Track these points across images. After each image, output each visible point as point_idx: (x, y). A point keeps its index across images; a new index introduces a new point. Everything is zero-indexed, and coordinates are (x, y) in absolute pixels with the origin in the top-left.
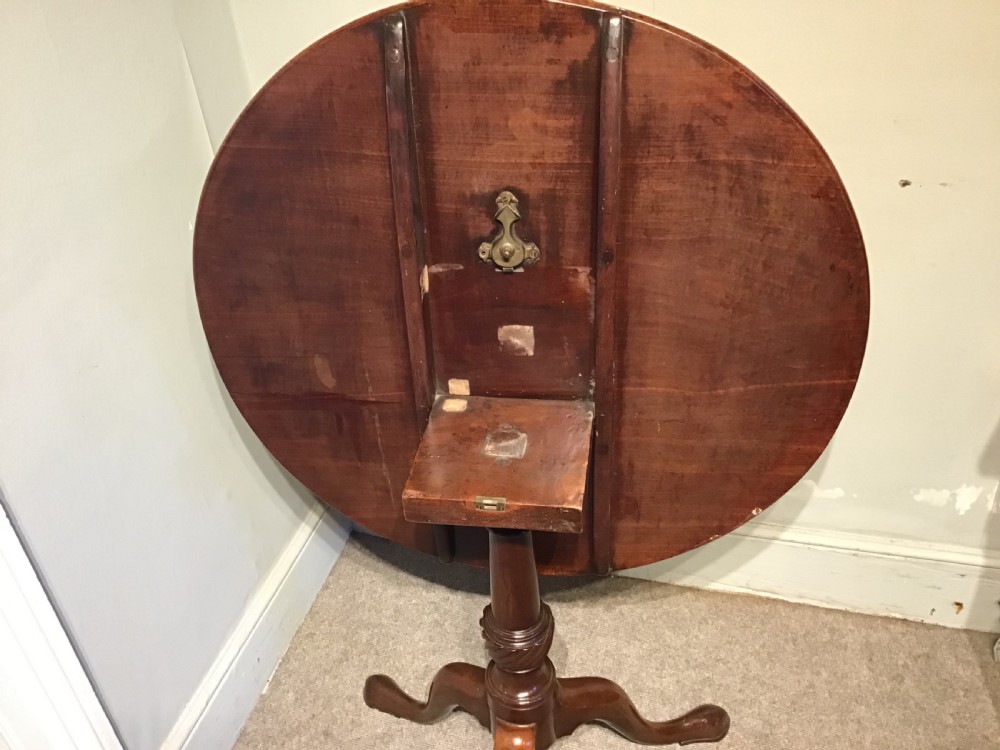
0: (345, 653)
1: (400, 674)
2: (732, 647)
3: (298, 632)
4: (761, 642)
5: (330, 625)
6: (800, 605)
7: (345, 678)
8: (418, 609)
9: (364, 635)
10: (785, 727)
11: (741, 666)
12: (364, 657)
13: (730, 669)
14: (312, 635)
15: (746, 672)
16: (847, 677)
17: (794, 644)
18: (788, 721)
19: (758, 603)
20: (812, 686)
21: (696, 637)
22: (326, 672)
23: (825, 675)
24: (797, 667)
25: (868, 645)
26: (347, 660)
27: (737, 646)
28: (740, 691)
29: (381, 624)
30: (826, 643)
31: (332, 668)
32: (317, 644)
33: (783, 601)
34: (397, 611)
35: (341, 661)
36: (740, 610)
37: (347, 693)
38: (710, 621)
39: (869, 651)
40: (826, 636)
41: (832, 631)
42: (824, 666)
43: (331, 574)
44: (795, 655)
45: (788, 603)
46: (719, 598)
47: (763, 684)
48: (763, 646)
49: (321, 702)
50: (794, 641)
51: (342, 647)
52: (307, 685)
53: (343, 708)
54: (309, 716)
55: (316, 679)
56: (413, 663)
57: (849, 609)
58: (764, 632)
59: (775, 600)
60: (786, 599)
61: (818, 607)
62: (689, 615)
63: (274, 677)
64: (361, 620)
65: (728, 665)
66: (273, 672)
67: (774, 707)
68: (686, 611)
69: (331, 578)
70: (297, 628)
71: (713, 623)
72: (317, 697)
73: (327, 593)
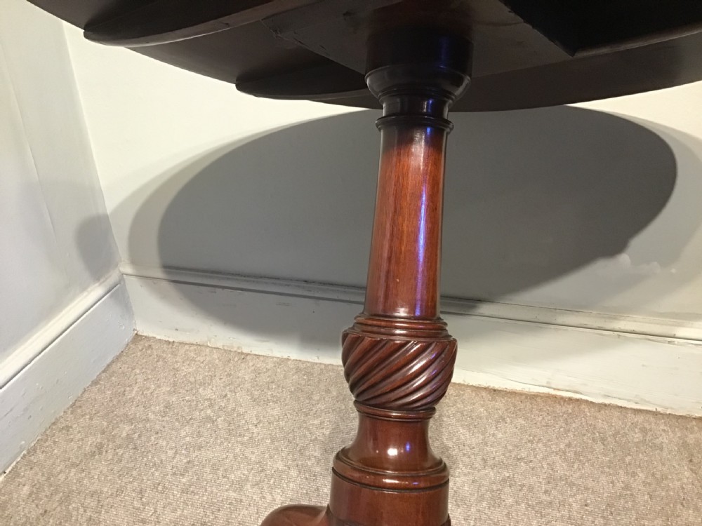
0: (100, 448)
1: (156, 470)
2: (534, 445)
3: (54, 424)
4: (567, 441)
5: (91, 419)
6: (605, 405)
7: (93, 472)
8: (190, 405)
9: (126, 429)
11: (545, 465)
12: (120, 451)
13: (533, 469)
14: (68, 428)
15: (551, 472)
16: (667, 478)
17: (603, 444)
19: (559, 403)
20: (627, 487)
21: (493, 435)
22: (74, 465)
23: (641, 476)
24: (609, 467)
25: (685, 445)
26: (100, 453)
27: (540, 445)
28: (546, 492)
29: (147, 420)
30: (638, 442)
31: (81, 461)
32: (72, 437)
33: (587, 401)
34: (168, 406)
35: (93, 454)
36: (540, 410)
37: (92, 488)
38: (508, 420)
39: (689, 453)
40: (638, 436)
41: (644, 431)
42: (640, 466)
43: (104, 372)
44: (605, 455)
45: (592, 403)
46: (518, 398)
47: (571, 485)
48: (569, 445)
49: (57, 497)
50: (603, 440)
51: (99, 440)
52: (49, 478)
53: (82, 504)
54: (41, 511)
55: (61, 471)
56: (173, 458)
57: (659, 409)
58: (569, 430)
59: (578, 400)
60: (590, 399)
61: (625, 408)
62: (485, 413)
63: (13, 468)
64: (126, 415)
65: (531, 464)
66: (14, 463)
67: (587, 510)
68: (482, 410)
69: (103, 375)
70: (53, 420)
71: (512, 422)
72: (56, 492)
73: (95, 389)
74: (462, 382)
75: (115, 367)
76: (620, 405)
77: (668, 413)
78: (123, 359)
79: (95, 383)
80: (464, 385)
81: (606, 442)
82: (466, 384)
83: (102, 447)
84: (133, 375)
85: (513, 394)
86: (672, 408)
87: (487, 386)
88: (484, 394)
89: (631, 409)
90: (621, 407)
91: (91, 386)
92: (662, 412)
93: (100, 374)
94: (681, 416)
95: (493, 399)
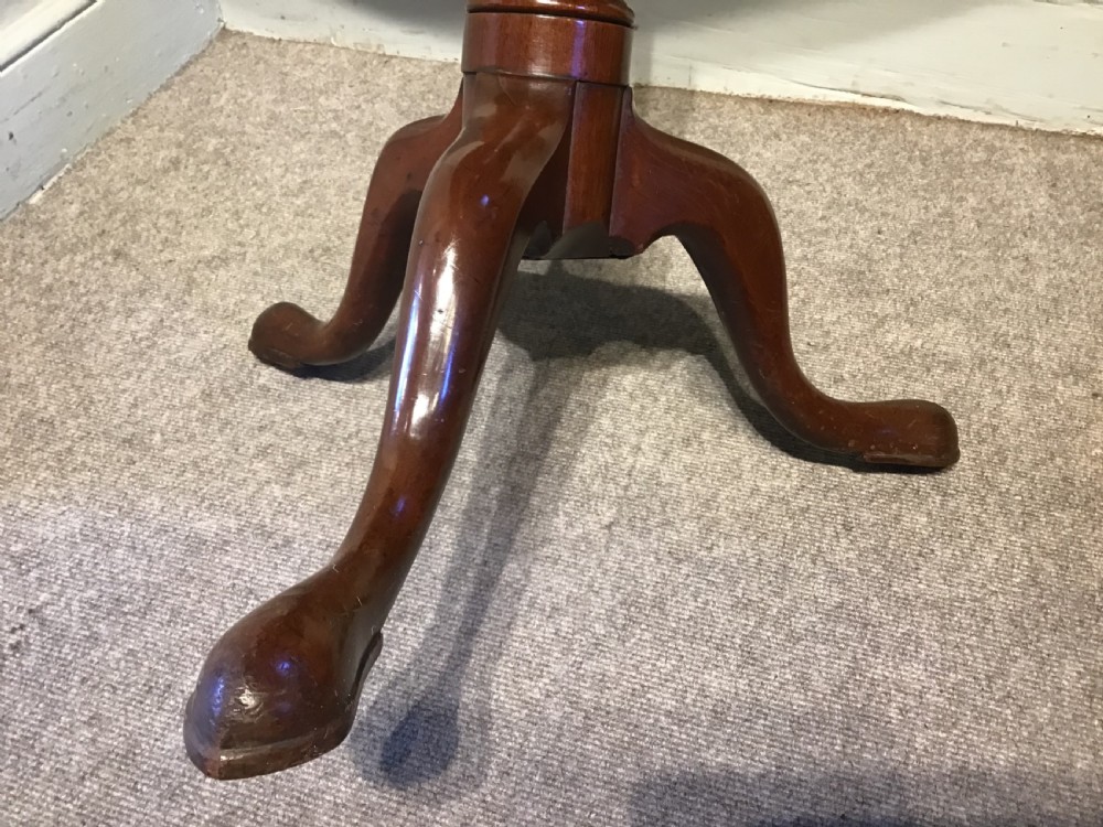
0: (176, 163)
1: (259, 189)
2: (818, 166)
3: (108, 134)
4: (868, 161)
5: (161, 130)
6: (939, 118)
7: (167, 190)
8: (306, 117)
9: (212, 143)
10: (896, 263)
11: (828, 189)
12: (206, 168)
13: (809, 193)
14: (128, 140)
15: (835, 196)
16: (1010, 204)
17: (924, 164)
18: (901, 256)
19: (868, 116)
21: (758, 155)
22: (139, 182)
23: (972, 201)
24: (925, 191)
25: (1050, 167)
26: (177, 169)
27: (826, 165)
28: (823, 218)
29: (244, 133)
30: (977, 163)
31: (150, 178)
32: (135, 150)
33: (911, 113)
34: (274, 117)
35: (166, 171)
36: (837, 124)
37: (167, 208)
38: (784, 137)
39: (1053, 178)
40: (981, 155)
41: (991, 149)
42: (973, 191)
43: (178, 74)
44: (923, 178)
45: (918, 115)
46: (804, 110)
47: (863, 210)
48: (870, 166)
49: (119, 216)
50: (924, 161)
51: (174, 155)
52: (105, 197)
53: (155, 225)
54: (98, 231)
55: (122, 189)
56: (283, 176)
57: (1022, 123)
58: (874, 149)
59: (897, 111)
60: (916, 109)
61: (969, 122)
62: (751, 129)
63: (54, 184)
64: (214, 127)
65: (807, 188)
66: (54, 179)
67: (879, 239)
68: (746, 125)
69: (177, 79)
70: (107, 130)
71: (789, 139)
72: (116, 211)
73: (165, 95)
74: (723, 92)
75: (193, 70)
76: (961, 117)
77: (1034, 128)
78: (206, 60)
79: (165, 88)
80: (724, 95)
81: (927, 163)
82: (728, 93)
83: (179, 163)
84: (220, 81)
85: (799, 104)
86: (1041, 121)
87: (759, 95)
88: (754, 106)
89: (978, 123)
90: (963, 121)
91: (159, 91)
92: (1025, 127)
93: (172, 77)
94: (1053, 133)
95: (768, 112)
